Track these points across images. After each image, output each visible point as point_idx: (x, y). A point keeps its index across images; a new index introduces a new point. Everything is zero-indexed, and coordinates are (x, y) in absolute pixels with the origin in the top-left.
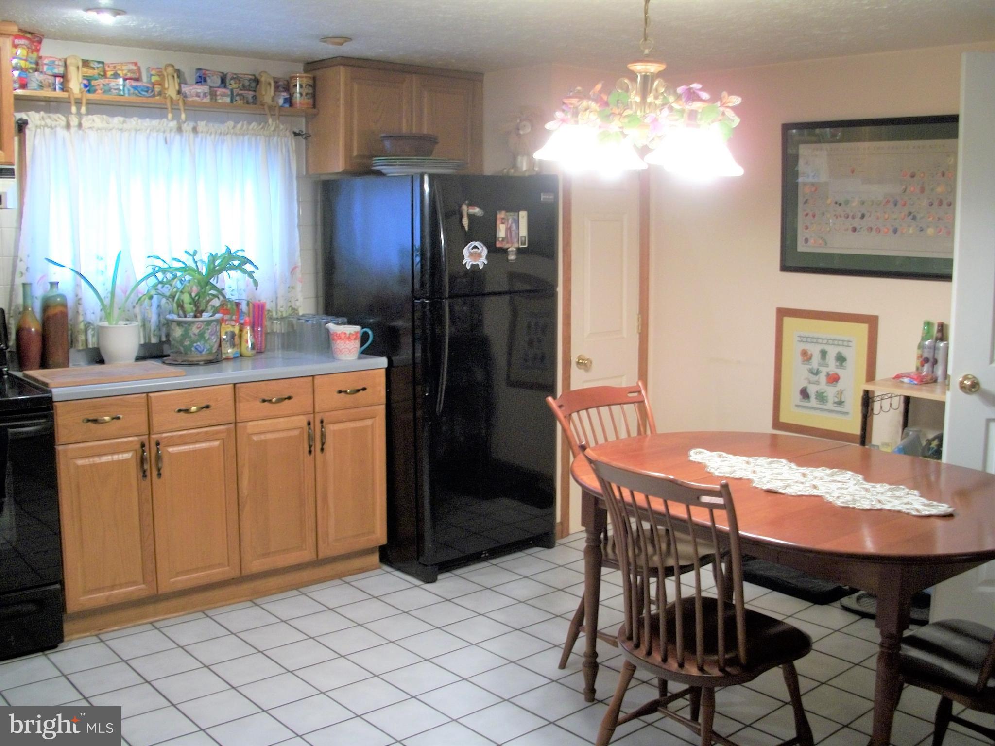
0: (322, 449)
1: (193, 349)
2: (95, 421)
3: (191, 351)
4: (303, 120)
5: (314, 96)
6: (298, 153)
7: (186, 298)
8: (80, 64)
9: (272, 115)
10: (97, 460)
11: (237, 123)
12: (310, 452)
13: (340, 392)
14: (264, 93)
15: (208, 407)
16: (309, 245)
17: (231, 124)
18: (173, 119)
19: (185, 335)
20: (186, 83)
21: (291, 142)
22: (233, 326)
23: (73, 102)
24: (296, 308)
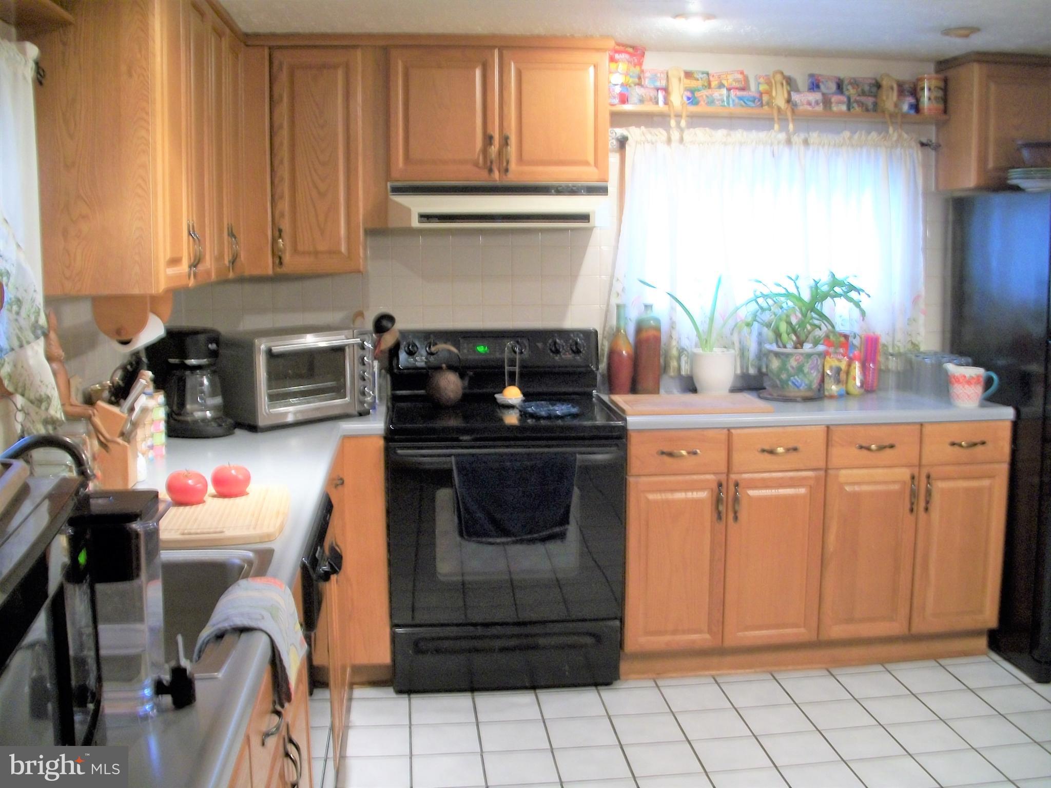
0: (926, 509)
1: (790, 383)
2: (670, 455)
3: (788, 385)
4: (933, 129)
5: (945, 100)
6: (926, 166)
7: (783, 327)
8: (682, 75)
9: (893, 123)
10: (669, 496)
11: (854, 133)
12: (912, 510)
13: (953, 444)
14: (884, 98)
15: (795, 449)
16: (937, 270)
17: (847, 134)
18: (781, 130)
19: (783, 368)
20: (797, 91)
21: (918, 154)
22: (840, 361)
23: (672, 115)
24: (917, 343)
